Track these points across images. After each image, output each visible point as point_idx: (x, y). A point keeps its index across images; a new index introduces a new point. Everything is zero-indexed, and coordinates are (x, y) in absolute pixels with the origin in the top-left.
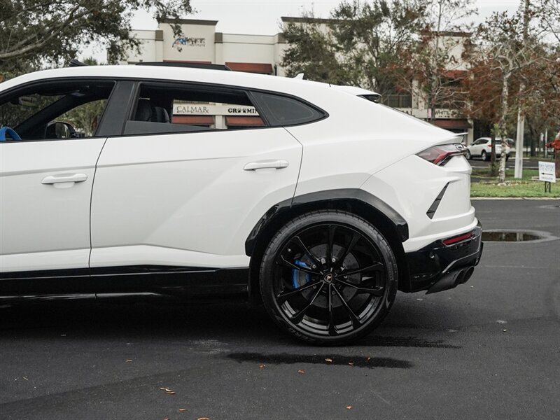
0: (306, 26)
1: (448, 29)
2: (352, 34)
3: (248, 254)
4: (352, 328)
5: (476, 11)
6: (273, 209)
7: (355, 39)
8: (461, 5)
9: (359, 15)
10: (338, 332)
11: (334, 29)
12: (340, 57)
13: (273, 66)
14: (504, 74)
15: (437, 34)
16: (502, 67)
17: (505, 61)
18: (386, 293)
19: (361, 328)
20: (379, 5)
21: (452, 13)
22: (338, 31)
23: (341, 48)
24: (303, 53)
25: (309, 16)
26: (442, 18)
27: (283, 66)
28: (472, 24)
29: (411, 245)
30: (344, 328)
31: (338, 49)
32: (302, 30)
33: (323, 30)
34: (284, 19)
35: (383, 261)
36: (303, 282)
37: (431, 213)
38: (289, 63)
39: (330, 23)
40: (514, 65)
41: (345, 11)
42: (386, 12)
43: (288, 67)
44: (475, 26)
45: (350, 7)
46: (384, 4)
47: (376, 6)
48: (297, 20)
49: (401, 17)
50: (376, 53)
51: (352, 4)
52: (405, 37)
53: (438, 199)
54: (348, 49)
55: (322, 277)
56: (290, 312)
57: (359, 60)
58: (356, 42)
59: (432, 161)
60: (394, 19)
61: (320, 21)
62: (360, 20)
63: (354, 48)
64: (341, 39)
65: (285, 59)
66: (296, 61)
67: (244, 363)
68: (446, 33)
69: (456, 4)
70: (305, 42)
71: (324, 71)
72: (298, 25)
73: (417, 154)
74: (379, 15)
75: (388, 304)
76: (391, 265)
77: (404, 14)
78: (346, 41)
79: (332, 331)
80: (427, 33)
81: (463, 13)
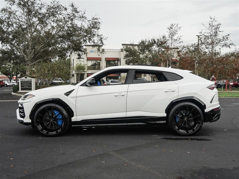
0: (131, 47)
1: (174, 47)
2: (144, 49)
3: (166, 113)
4: (192, 131)
5: (182, 42)
6: (172, 102)
7: (145, 50)
8: (177, 40)
9: (147, 44)
10: (189, 132)
11: (139, 48)
12: (141, 56)
13: (119, 58)
14: (195, 61)
15: (171, 49)
16: (194, 59)
17: (195, 57)
18: (201, 122)
19: (195, 131)
20: (153, 40)
21: (175, 43)
22: (140, 48)
23: (141, 53)
24: (130, 54)
25: (132, 44)
26: (172, 44)
27: (124, 59)
28: (181, 46)
29: (206, 110)
30: (190, 132)
31: (140, 54)
32: (130, 48)
33: (136, 48)
34: (123, 45)
35: (200, 114)
36: (179, 120)
37: (211, 102)
38: (126, 58)
39: (138, 46)
40: (198, 59)
41: (143, 42)
42: (155, 42)
43: (126, 59)
44: (182, 46)
45: (144, 41)
46: (154, 40)
47: (152, 41)
48: (128, 45)
49: (159, 44)
50: (152, 55)
51: (145, 40)
52: (161, 50)
53: (213, 99)
54: (143, 54)
55: (184, 119)
56: (177, 128)
57: (146, 57)
58: (146, 51)
59: (210, 89)
60: (157, 45)
61: (135, 45)
62: (147, 45)
63: (145, 53)
64: (141, 50)
65: (125, 57)
66: (128, 57)
67: (169, 140)
68: (174, 48)
69: (176, 40)
70: (131, 52)
71: (137, 60)
72: (128, 46)
73: (207, 87)
74: (153, 43)
75: (201, 125)
76: (202, 115)
77: (160, 43)
78: (143, 51)
79: (188, 132)
80: (167, 48)
81: (178, 43)
